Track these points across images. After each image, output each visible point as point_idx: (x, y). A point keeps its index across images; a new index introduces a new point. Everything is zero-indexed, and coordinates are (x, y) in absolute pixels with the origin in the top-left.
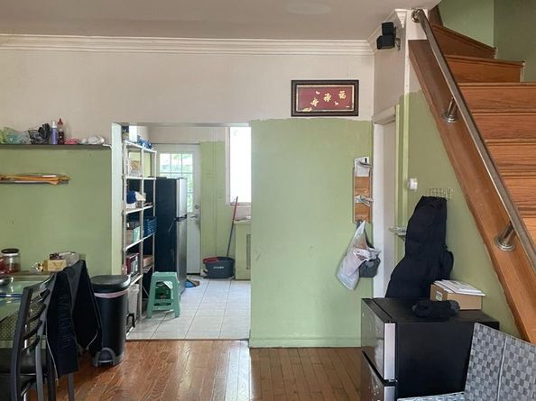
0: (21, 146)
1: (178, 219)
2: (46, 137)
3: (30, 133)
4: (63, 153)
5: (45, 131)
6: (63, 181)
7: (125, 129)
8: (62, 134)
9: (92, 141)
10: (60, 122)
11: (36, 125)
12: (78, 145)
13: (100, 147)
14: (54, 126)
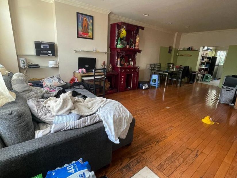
0: (186, 50)
1: (215, 65)
2: (189, 49)
3: (187, 48)
4: (192, 51)
5: (189, 48)
6: (190, 56)
7: (204, 47)
8: (192, 49)
9: (196, 50)
10: (192, 47)
11: (188, 47)
12: (194, 50)
13: (197, 51)
14: (191, 47)
